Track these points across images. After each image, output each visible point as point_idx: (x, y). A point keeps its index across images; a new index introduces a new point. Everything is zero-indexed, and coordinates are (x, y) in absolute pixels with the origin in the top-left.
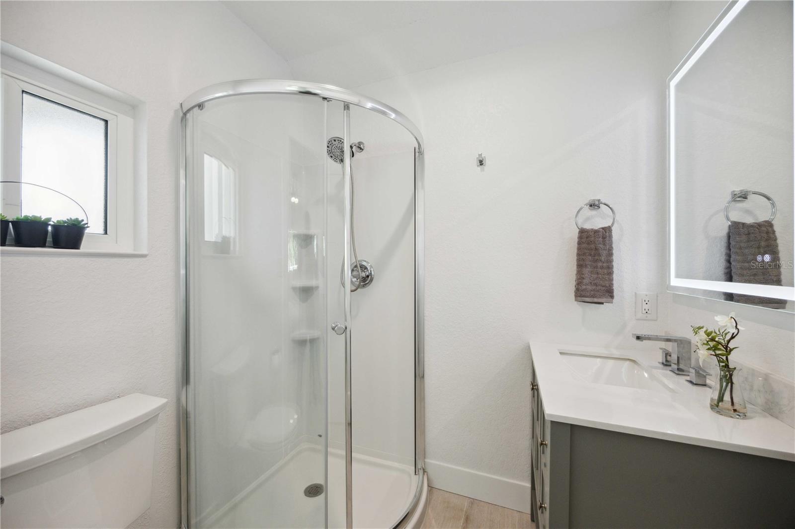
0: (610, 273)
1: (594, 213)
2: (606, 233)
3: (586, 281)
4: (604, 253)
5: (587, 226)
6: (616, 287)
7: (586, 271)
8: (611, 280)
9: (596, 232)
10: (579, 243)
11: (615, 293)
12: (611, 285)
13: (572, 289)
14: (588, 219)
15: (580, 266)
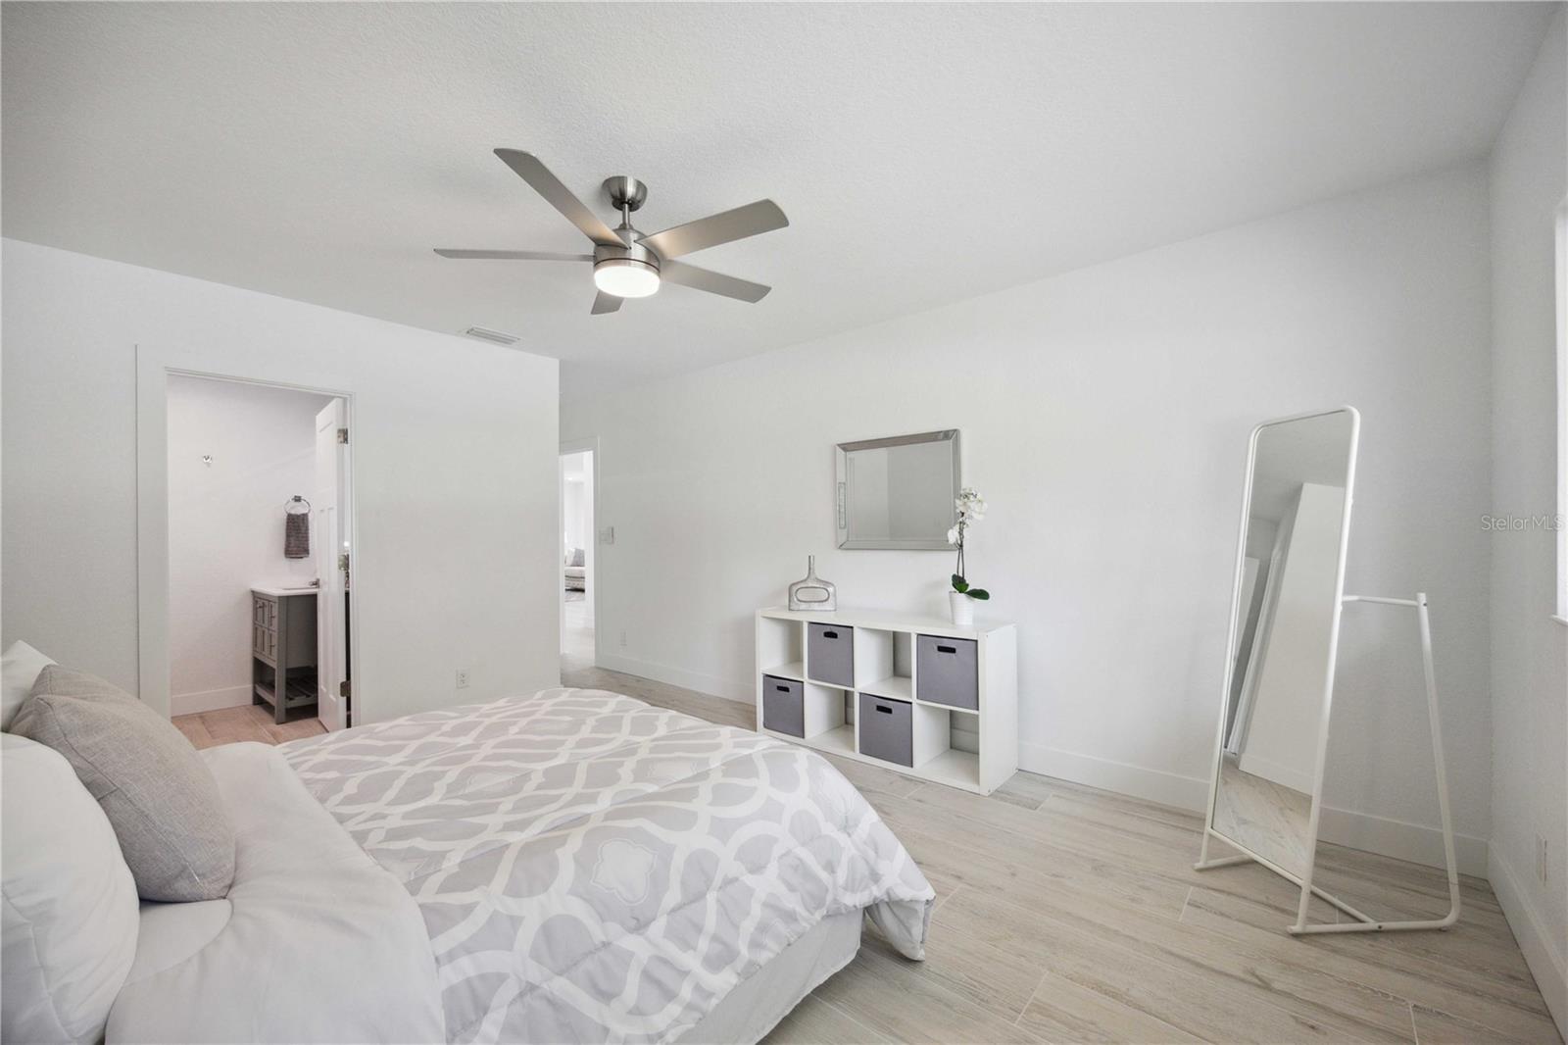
0: (307, 540)
1: (297, 504)
2: (304, 517)
3: (292, 545)
4: (303, 529)
5: (293, 512)
6: (310, 548)
7: (292, 539)
8: (308, 544)
9: (298, 516)
10: (288, 523)
11: (311, 552)
12: (308, 547)
13: (283, 551)
14: (293, 508)
15: (288, 536)
